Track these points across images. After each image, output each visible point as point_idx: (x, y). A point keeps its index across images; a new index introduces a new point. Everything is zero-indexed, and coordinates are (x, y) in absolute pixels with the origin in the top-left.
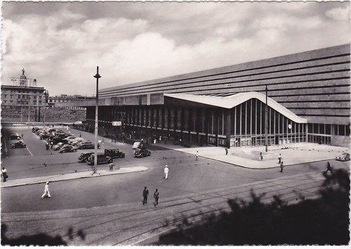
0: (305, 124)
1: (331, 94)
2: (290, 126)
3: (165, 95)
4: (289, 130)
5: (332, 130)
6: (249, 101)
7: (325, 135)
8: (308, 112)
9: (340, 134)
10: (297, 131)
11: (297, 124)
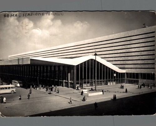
0: (124, 73)
1: (139, 56)
2: (115, 75)
3: (31, 58)
4: (114, 77)
5: (140, 76)
6: (88, 61)
7: (132, 79)
8: (126, 66)
9: (144, 79)
10: (119, 78)
11: (119, 73)
